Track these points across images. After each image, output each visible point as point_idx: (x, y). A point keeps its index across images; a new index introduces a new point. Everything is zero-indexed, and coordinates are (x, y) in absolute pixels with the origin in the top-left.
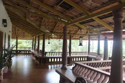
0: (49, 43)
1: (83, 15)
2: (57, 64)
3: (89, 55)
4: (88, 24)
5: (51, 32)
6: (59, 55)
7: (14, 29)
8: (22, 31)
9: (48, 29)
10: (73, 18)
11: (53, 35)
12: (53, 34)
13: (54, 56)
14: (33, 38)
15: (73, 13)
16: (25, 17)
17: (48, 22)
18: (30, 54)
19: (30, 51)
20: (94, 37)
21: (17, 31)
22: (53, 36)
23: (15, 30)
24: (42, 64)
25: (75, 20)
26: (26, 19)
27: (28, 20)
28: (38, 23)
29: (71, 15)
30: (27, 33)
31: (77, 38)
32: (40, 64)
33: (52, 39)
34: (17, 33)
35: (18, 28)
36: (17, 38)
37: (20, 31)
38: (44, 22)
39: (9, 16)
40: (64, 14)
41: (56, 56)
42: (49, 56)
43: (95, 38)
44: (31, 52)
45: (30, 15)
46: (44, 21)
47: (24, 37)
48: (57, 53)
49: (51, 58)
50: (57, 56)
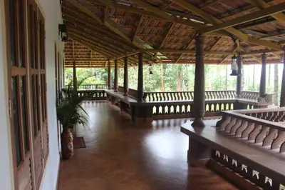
0: (151, 73)
1: (247, 9)
2: (169, 118)
3: (238, 97)
4: (254, 27)
5: (156, 48)
6: (174, 98)
7: (68, 44)
8: (84, 48)
9: (149, 42)
10: (219, 16)
11: (159, 55)
12: (159, 53)
13: (163, 101)
14: (109, 63)
15: (224, 5)
16: (102, 18)
17: (149, 26)
18: (104, 98)
19: (104, 92)
20: (251, 57)
21: (75, 48)
22: (159, 57)
23: (71, 48)
24: (137, 119)
25: (224, 20)
26: (103, 22)
27: (107, 24)
28: (128, 29)
29: (216, 10)
30: (96, 53)
31: (210, 59)
32: (133, 119)
33: (156, 63)
34: (73, 53)
35: (77, 43)
36: (74, 64)
37: (80, 48)
38: (141, 25)
39: (63, 17)
40: (200, 8)
41: (166, 101)
42: (152, 101)
43: (254, 59)
44: (105, 95)
45: (113, 12)
46: (142, 23)
47: (88, 62)
48: (165, 94)
49: (158, 105)
50: (170, 101)
